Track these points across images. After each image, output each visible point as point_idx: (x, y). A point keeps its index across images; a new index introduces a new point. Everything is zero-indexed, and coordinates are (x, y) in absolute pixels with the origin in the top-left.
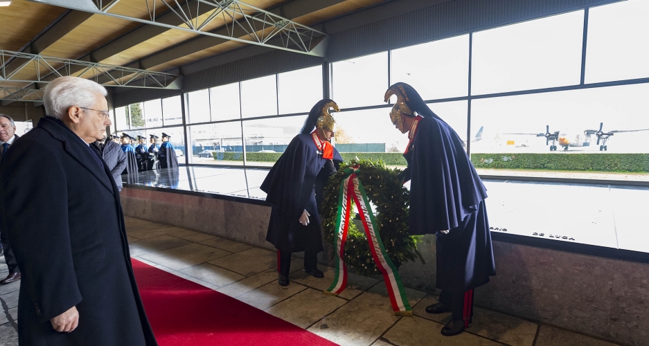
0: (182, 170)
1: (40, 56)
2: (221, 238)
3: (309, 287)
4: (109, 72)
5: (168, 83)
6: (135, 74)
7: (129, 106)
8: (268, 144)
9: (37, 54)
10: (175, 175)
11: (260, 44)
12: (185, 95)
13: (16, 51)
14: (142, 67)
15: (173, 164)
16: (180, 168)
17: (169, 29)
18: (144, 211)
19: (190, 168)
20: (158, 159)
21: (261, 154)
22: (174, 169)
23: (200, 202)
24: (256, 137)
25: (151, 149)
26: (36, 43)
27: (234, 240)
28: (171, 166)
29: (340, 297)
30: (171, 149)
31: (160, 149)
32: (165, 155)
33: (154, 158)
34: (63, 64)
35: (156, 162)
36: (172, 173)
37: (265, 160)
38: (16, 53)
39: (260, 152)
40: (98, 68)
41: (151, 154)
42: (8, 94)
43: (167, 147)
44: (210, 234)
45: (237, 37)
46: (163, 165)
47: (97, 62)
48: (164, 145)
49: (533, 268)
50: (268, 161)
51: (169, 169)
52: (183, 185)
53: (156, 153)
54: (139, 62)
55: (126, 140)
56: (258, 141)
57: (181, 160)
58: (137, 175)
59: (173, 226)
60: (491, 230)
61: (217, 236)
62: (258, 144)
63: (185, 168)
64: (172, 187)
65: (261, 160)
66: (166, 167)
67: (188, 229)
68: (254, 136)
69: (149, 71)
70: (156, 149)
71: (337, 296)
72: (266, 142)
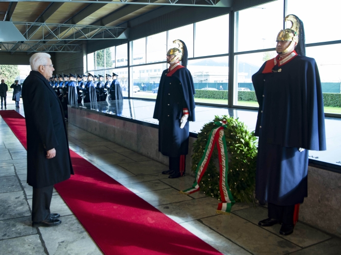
0: (125, 102)
1: (45, 23)
2: (134, 151)
3: (172, 187)
4: (82, 30)
5: (119, 34)
6: (98, 30)
7: (96, 52)
8: (213, 82)
9: (43, 22)
10: (120, 106)
11: (172, 4)
12: (130, 43)
13: (33, 22)
14: (102, 25)
15: (119, 97)
16: (124, 100)
17: (106, 4)
18: (96, 129)
19: (131, 100)
20: (109, 93)
21: (203, 91)
22: (120, 101)
23: (124, 125)
24: (201, 75)
25: (105, 86)
26: (43, 15)
27: (141, 154)
28: (118, 99)
29: (190, 196)
30: (118, 85)
31: (111, 86)
32: (114, 90)
33: (107, 93)
34: (56, 27)
35: (108, 95)
36: (118, 103)
37: (206, 97)
38: (33, 24)
39: (203, 89)
40: (76, 28)
41: (105, 89)
42: (29, 47)
43: (116, 83)
44: (128, 149)
45: (153, 2)
46: (113, 98)
47: (75, 24)
48: (114, 82)
49: (333, 190)
50: (209, 98)
51: (116, 101)
52: (125, 113)
53: (108, 89)
54: (101, 21)
55: (91, 78)
56: (203, 79)
57: (125, 94)
58: (96, 103)
59: (110, 141)
60: (309, 158)
61: (132, 150)
62: (203, 82)
63: (127, 100)
64: (118, 115)
65: (202, 97)
66: (115, 99)
67: (117, 144)
68: (200, 74)
69: (108, 26)
70: (109, 86)
71: (188, 195)
72: (211, 80)
